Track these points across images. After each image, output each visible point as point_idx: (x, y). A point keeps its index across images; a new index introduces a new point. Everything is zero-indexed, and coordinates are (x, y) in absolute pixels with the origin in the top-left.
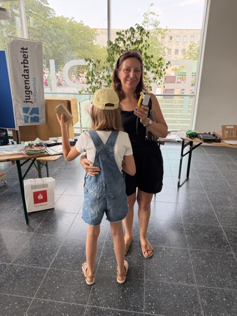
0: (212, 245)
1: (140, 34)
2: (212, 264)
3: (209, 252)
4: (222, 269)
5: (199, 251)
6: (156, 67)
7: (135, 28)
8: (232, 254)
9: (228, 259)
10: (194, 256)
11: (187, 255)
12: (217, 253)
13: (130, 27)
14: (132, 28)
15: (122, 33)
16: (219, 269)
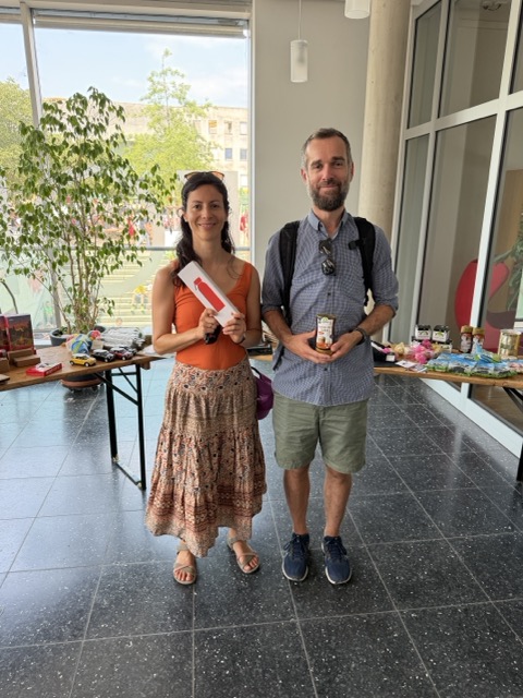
0: (251, 608)
1: (101, 112)
2: (243, 664)
3: (243, 630)
4: (264, 672)
5: (219, 632)
6: (146, 187)
7: (87, 95)
8: (294, 624)
9: (282, 640)
10: (202, 648)
11: (187, 650)
12: (259, 628)
13: (75, 93)
14: (79, 96)
15: (60, 106)
16: (257, 673)
